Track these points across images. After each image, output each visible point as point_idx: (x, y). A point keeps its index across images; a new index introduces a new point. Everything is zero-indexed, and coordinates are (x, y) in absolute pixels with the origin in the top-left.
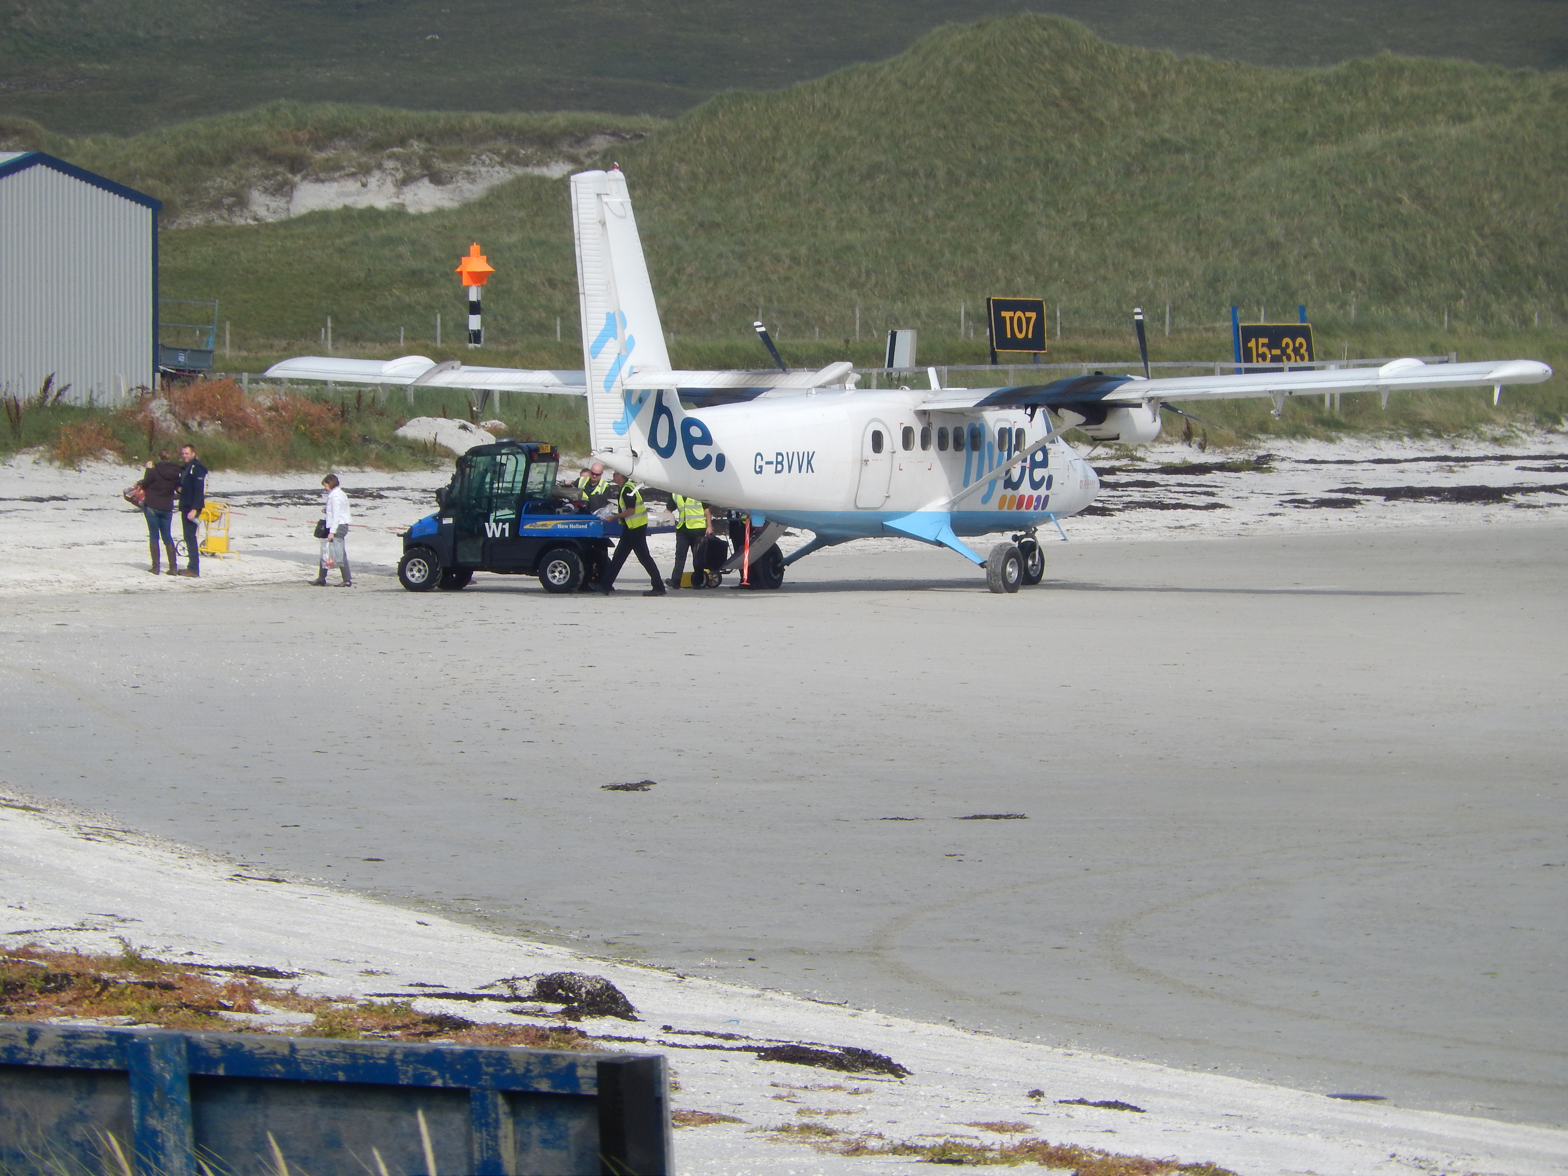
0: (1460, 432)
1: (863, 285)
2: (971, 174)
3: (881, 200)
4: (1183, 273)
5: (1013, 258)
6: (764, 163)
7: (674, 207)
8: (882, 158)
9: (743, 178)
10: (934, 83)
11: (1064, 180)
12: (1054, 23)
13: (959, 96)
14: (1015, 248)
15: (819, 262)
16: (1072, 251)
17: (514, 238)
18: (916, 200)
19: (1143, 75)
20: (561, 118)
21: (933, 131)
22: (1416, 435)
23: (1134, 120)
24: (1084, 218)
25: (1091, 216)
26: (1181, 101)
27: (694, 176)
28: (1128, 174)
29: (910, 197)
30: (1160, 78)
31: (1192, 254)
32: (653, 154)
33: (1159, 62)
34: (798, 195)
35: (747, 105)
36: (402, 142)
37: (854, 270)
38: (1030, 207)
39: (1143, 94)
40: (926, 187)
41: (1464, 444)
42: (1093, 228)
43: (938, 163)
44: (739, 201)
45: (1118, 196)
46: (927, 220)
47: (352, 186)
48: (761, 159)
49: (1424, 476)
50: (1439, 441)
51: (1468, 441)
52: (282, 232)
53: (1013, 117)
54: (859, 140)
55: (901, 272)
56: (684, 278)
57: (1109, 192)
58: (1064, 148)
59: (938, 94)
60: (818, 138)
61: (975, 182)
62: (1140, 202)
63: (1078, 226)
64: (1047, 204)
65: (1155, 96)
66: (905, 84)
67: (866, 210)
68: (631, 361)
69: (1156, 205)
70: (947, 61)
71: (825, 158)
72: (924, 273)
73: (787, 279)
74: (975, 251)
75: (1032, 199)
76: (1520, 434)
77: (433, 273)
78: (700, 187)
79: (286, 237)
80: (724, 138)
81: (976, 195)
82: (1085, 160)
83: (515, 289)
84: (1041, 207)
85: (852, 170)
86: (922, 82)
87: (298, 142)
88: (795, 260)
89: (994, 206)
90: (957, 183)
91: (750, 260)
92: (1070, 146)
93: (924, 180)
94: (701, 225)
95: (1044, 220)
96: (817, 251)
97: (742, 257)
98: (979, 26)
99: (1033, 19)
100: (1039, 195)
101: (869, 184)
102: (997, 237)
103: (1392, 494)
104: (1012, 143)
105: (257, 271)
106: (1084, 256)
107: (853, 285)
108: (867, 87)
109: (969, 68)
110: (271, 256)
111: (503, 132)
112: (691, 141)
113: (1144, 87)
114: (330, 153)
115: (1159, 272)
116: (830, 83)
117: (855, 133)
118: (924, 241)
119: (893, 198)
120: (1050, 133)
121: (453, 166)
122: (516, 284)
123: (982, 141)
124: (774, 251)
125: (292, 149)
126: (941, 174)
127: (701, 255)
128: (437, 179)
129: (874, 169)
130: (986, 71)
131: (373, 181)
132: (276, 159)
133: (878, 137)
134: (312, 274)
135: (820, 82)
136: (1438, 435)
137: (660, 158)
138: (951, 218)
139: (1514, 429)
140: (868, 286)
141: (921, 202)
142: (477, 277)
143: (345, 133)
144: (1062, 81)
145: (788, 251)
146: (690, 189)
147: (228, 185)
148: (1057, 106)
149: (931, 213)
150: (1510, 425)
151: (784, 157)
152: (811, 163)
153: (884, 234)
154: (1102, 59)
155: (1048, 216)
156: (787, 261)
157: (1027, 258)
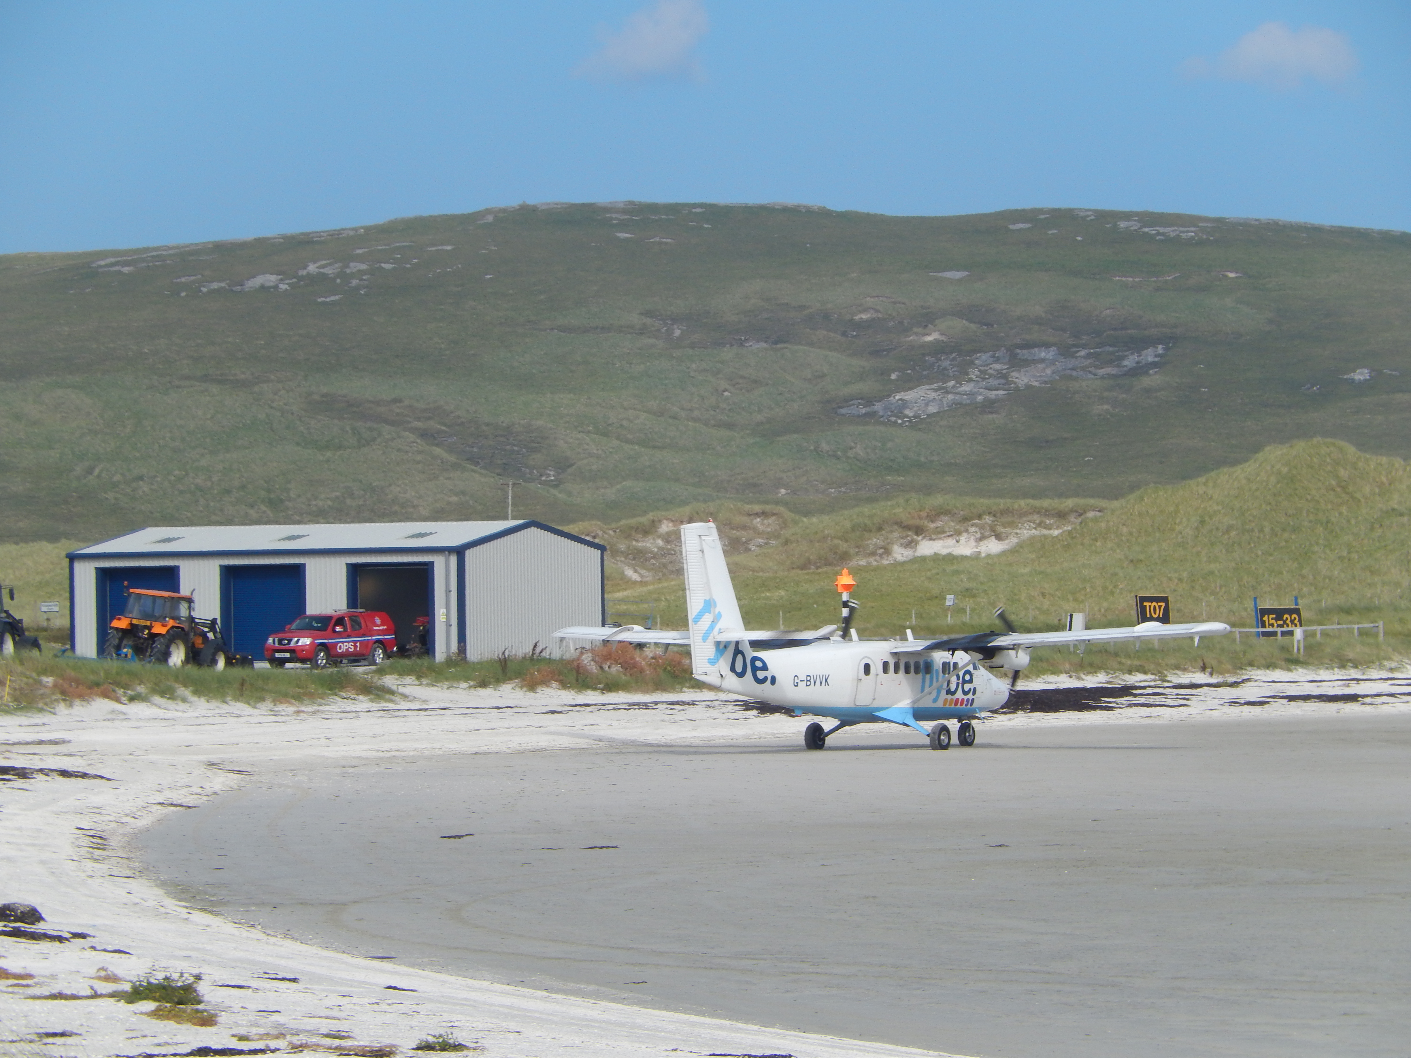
0: (1369, 665)
1: (1218, 593)
2: (1284, 530)
3: (1233, 545)
4: (1398, 584)
5: (1303, 577)
6: (1169, 526)
7: (1118, 551)
8: (1234, 522)
9: (1157, 535)
10: (1265, 479)
11: (1336, 532)
12: (1334, 444)
13: (1279, 486)
14: (1304, 572)
15: (1193, 581)
16: (1336, 572)
17: (1027, 570)
18: (1252, 545)
19: (1383, 473)
20: (1070, 503)
21: (1264, 506)
22: (1343, 667)
23: (1377, 498)
24: (1345, 554)
25: (1349, 553)
26: (1405, 487)
27: (1131, 534)
28: (1372, 529)
29: (1249, 544)
30: (1393, 473)
31: (1404, 573)
32: (1108, 521)
33: (1393, 465)
34: (1187, 543)
35: (1161, 493)
36: (980, 517)
37: (1213, 585)
38: (1316, 548)
39: (1383, 483)
40: (1258, 538)
41: (1370, 672)
42: (1349, 560)
43: (1266, 524)
44: (1154, 548)
45: (1366, 541)
46: (1257, 556)
47: (951, 542)
48: (1168, 524)
49: (1330, 689)
50: (1356, 670)
51: (1373, 670)
52: (899, 568)
53: (1309, 497)
54: (1222, 511)
55: (1240, 586)
56: (1118, 591)
57: (1360, 539)
58: (1337, 515)
59: (1267, 485)
60: (1200, 511)
61: (1286, 535)
62: (1377, 544)
63: (1341, 558)
64: (1325, 546)
65: (1390, 484)
66: (1248, 480)
67: (1224, 551)
68: (720, 625)
69: (1386, 546)
70: (1273, 466)
71: (1202, 522)
72: (1252, 587)
73: (1175, 590)
74: (1281, 573)
75: (1317, 544)
76: (1407, 666)
77: (978, 590)
78: (1134, 539)
79: (900, 571)
80: (1147, 512)
81: (1286, 541)
82: (1349, 521)
83: (1023, 598)
84: (1322, 547)
85: (1217, 529)
86: (1258, 478)
87: (920, 518)
88: (1180, 580)
89: (1296, 547)
90: (1276, 535)
91: (1156, 580)
92: (1340, 514)
93: (1257, 535)
94: (1132, 561)
95: (1323, 556)
96: (1193, 575)
97: (1151, 579)
98: (1291, 447)
99: (1321, 442)
100: (1321, 541)
101: (1226, 537)
102: (1296, 565)
103: (1291, 698)
104: (1308, 511)
105: (881, 591)
106: (1343, 575)
107: (1212, 593)
108: (1228, 482)
109: (1285, 470)
110: (891, 581)
111: (1038, 511)
112: (1129, 514)
113: (1384, 479)
114: (939, 524)
115: (1384, 583)
116: (1207, 480)
117: (1220, 508)
118: (1253, 568)
119: (1239, 544)
120: (1329, 506)
121: (1008, 530)
122: (1023, 596)
123: (1290, 512)
124: (1169, 575)
125: (917, 522)
126: (1267, 530)
127: (1128, 577)
128: (999, 537)
129: (1229, 528)
130: (1294, 472)
131: (963, 538)
132: (908, 528)
133: (1233, 510)
134: (911, 591)
135: (1202, 479)
136: (1356, 667)
137: (1111, 523)
138: (1271, 555)
139: (1403, 663)
140: (1221, 594)
141: (1255, 546)
142: (847, 587)
143: (947, 512)
144: (1337, 477)
145: (1177, 575)
146: (1128, 540)
147: (880, 543)
148: (1334, 490)
149: (1260, 553)
150: (1402, 661)
151: (1181, 522)
152: (1196, 524)
153: (1233, 564)
154: (1360, 464)
155: (1325, 553)
156: (1176, 581)
157: (1311, 577)
